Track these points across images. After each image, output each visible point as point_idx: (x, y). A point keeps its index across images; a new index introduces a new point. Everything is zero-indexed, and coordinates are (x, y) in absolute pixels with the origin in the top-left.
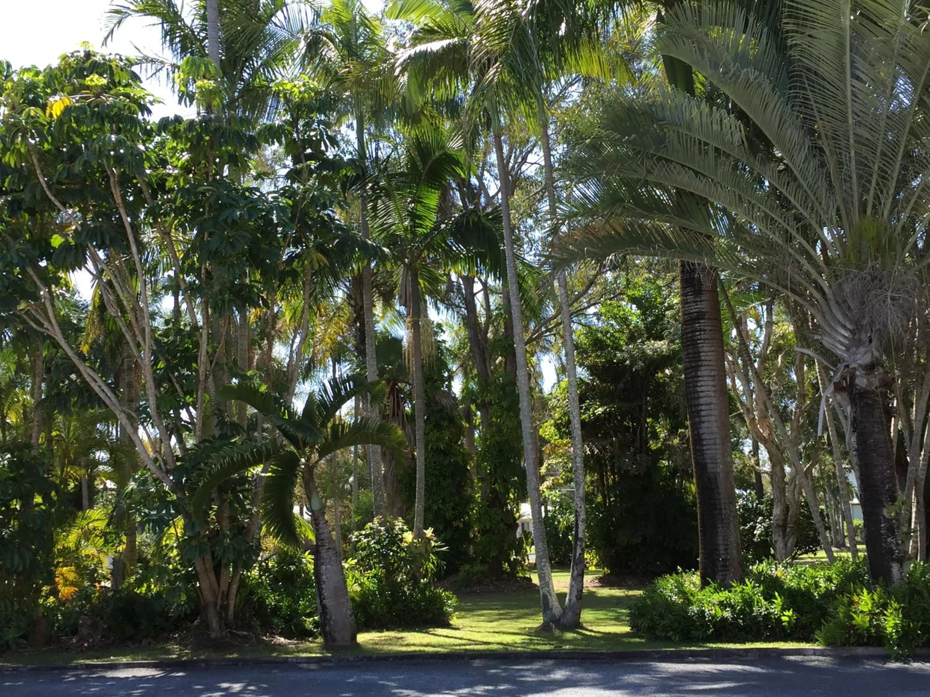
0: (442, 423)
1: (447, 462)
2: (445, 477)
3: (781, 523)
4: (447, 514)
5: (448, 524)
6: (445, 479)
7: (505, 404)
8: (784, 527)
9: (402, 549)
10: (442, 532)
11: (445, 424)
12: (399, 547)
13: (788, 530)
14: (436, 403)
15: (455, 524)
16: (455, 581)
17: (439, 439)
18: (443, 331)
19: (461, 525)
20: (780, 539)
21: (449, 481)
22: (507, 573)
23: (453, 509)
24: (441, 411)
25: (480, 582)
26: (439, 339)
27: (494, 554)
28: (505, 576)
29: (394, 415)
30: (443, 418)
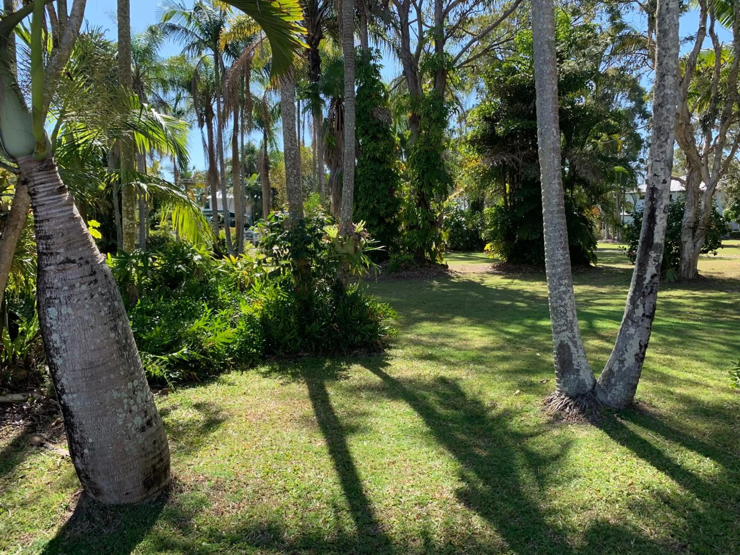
0: (378, 135)
1: (382, 169)
2: (380, 182)
3: (692, 225)
4: (381, 212)
5: (381, 220)
6: (379, 184)
7: (433, 116)
8: (694, 229)
9: (322, 248)
10: (376, 227)
11: (380, 136)
12: (317, 245)
13: (698, 232)
14: (374, 118)
15: (387, 220)
16: (386, 267)
17: (375, 149)
18: (381, 57)
19: (392, 222)
20: (690, 240)
21: (383, 185)
22: (429, 261)
23: (386, 208)
24: (378, 125)
25: (407, 268)
26: (378, 63)
27: (418, 245)
28: (427, 264)
29: (338, 129)
30: (379, 131)
